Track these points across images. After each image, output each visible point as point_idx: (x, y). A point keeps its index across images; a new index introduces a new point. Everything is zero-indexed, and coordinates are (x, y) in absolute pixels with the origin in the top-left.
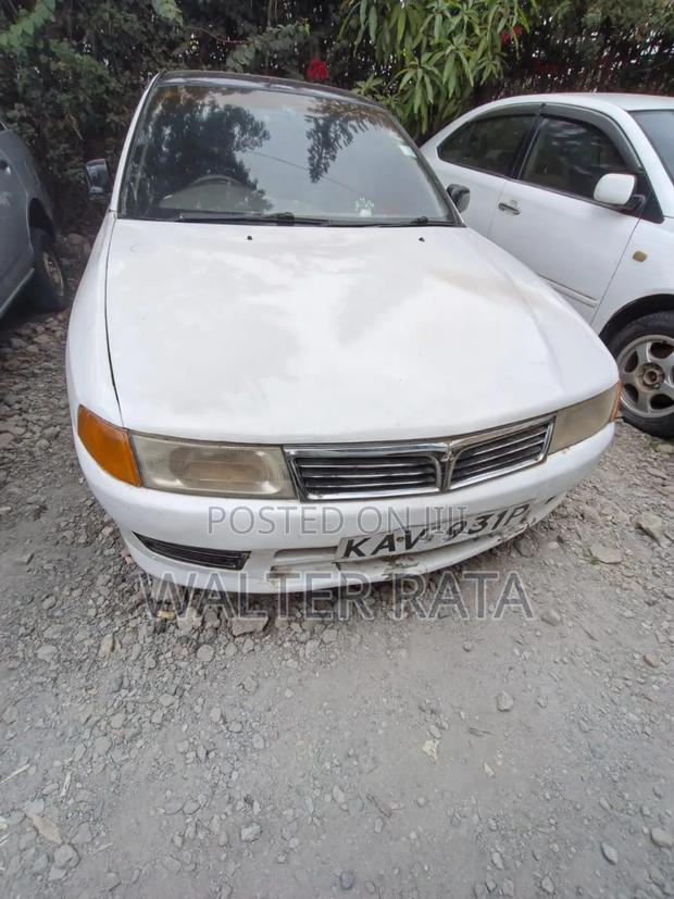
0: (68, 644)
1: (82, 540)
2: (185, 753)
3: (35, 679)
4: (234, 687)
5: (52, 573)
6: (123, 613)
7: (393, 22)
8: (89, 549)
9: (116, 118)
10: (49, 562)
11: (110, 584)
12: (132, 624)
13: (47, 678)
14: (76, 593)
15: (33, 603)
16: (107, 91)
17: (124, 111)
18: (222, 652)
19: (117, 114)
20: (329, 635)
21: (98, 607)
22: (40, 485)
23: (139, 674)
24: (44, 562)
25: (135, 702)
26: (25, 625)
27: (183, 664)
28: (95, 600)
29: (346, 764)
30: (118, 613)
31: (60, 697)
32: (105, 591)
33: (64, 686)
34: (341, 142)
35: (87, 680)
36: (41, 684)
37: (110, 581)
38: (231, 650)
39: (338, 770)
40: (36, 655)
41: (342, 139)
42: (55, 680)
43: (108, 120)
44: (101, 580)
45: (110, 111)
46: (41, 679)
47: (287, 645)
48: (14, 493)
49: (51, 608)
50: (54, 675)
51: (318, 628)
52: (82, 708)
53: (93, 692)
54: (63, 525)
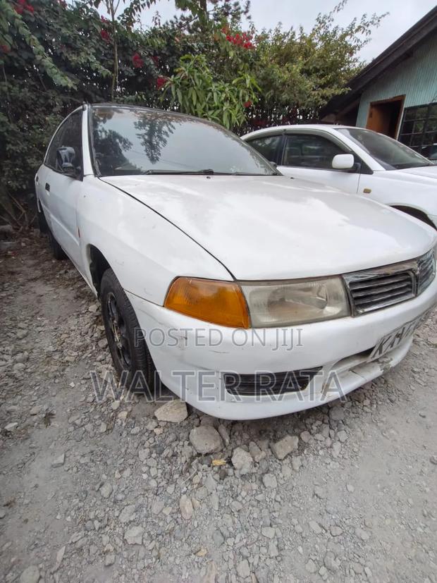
0: (150, 519)
1: (103, 428)
2: (317, 572)
3: (140, 565)
4: (310, 499)
5: (91, 464)
6: (181, 474)
7: (189, 96)
8: (114, 435)
9: (14, 148)
10: (83, 456)
11: (154, 455)
12: (196, 480)
13: (151, 559)
14: (127, 473)
15: (89, 497)
16: (7, 131)
17: (18, 144)
18: (281, 475)
19: (13, 145)
20: (342, 436)
21: (155, 478)
22: (35, 398)
23: (230, 521)
24: (79, 457)
25: (246, 546)
26: (96, 517)
27: (260, 497)
28: (148, 473)
29: (428, 523)
30: (176, 476)
31: (175, 572)
32: (152, 462)
33: (171, 559)
34: (160, 145)
35: (189, 545)
36: (149, 567)
37: (151, 453)
38: (287, 471)
39: (427, 530)
40: (125, 541)
41: (161, 143)
42: (158, 557)
43: (7, 149)
44: (143, 454)
45: (9, 143)
46: (147, 562)
47: (321, 452)
48: (14, 411)
49: (111, 494)
50: (155, 553)
51: (332, 433)
52: (203, 573)
53: (203, 552)
54: (78, 422)
